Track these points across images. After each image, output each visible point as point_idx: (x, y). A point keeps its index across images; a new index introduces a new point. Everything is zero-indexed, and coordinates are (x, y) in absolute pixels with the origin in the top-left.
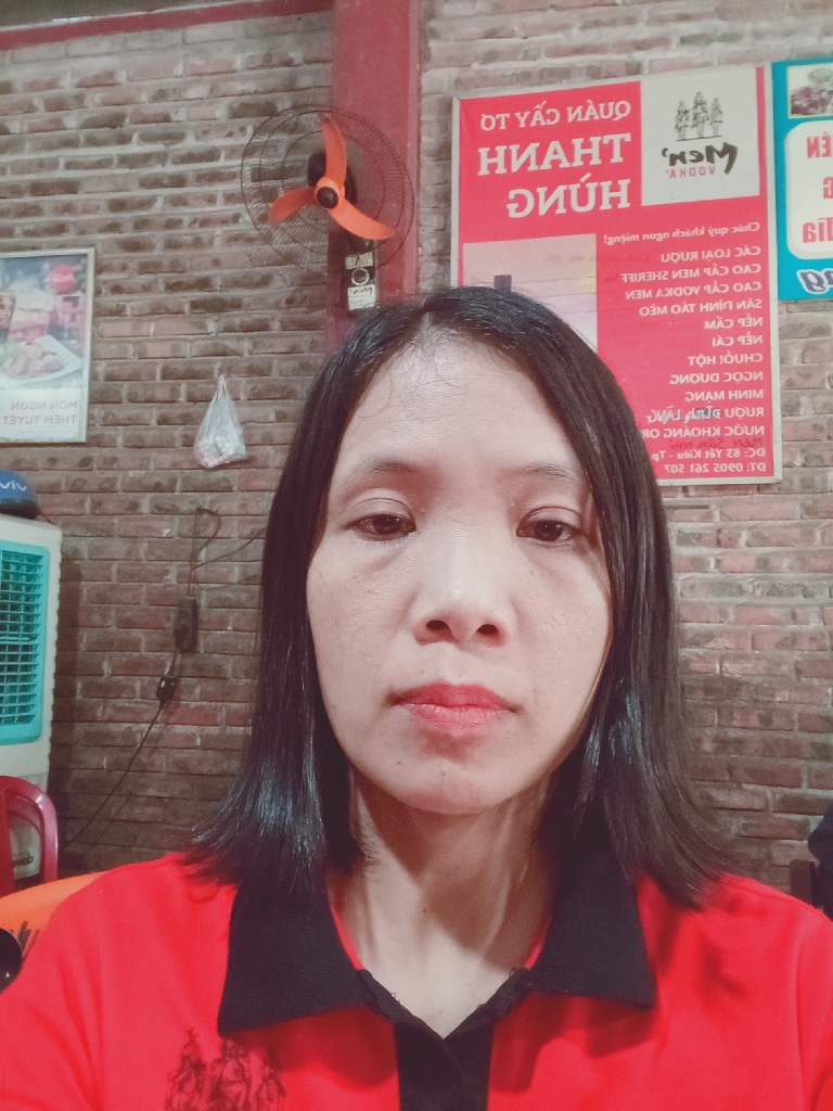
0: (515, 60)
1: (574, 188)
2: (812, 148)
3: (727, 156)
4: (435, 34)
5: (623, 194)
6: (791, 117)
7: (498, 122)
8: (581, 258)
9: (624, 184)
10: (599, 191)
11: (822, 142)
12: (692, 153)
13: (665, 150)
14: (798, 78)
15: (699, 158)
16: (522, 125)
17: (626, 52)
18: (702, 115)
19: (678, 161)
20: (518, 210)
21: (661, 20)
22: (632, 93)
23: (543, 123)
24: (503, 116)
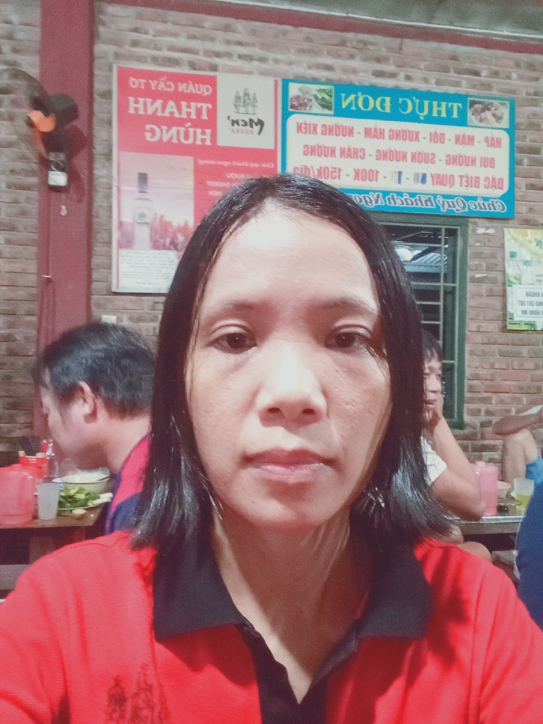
0: (149, 48)
1: (182, 130)
2: (299, 128)
3: (259, 126)
4: (103, 23)
5: (208, 137)
6: (290, 110)
7: (140, 84)
8: (185, 169)
9: (208, 131)
10: (195, 134)
11: (304, 126)
12: (242, 121)
13: (229, 117)
14: (294, 89)
15: (246, 124)
16: (153, 88)
17: (210, 57)
18: (248, 101)
19: (235, 125)
20: (152, 137)
21: (228, 42)
22: (212, 82)
23: (165, 90)
24: (143, 81)
